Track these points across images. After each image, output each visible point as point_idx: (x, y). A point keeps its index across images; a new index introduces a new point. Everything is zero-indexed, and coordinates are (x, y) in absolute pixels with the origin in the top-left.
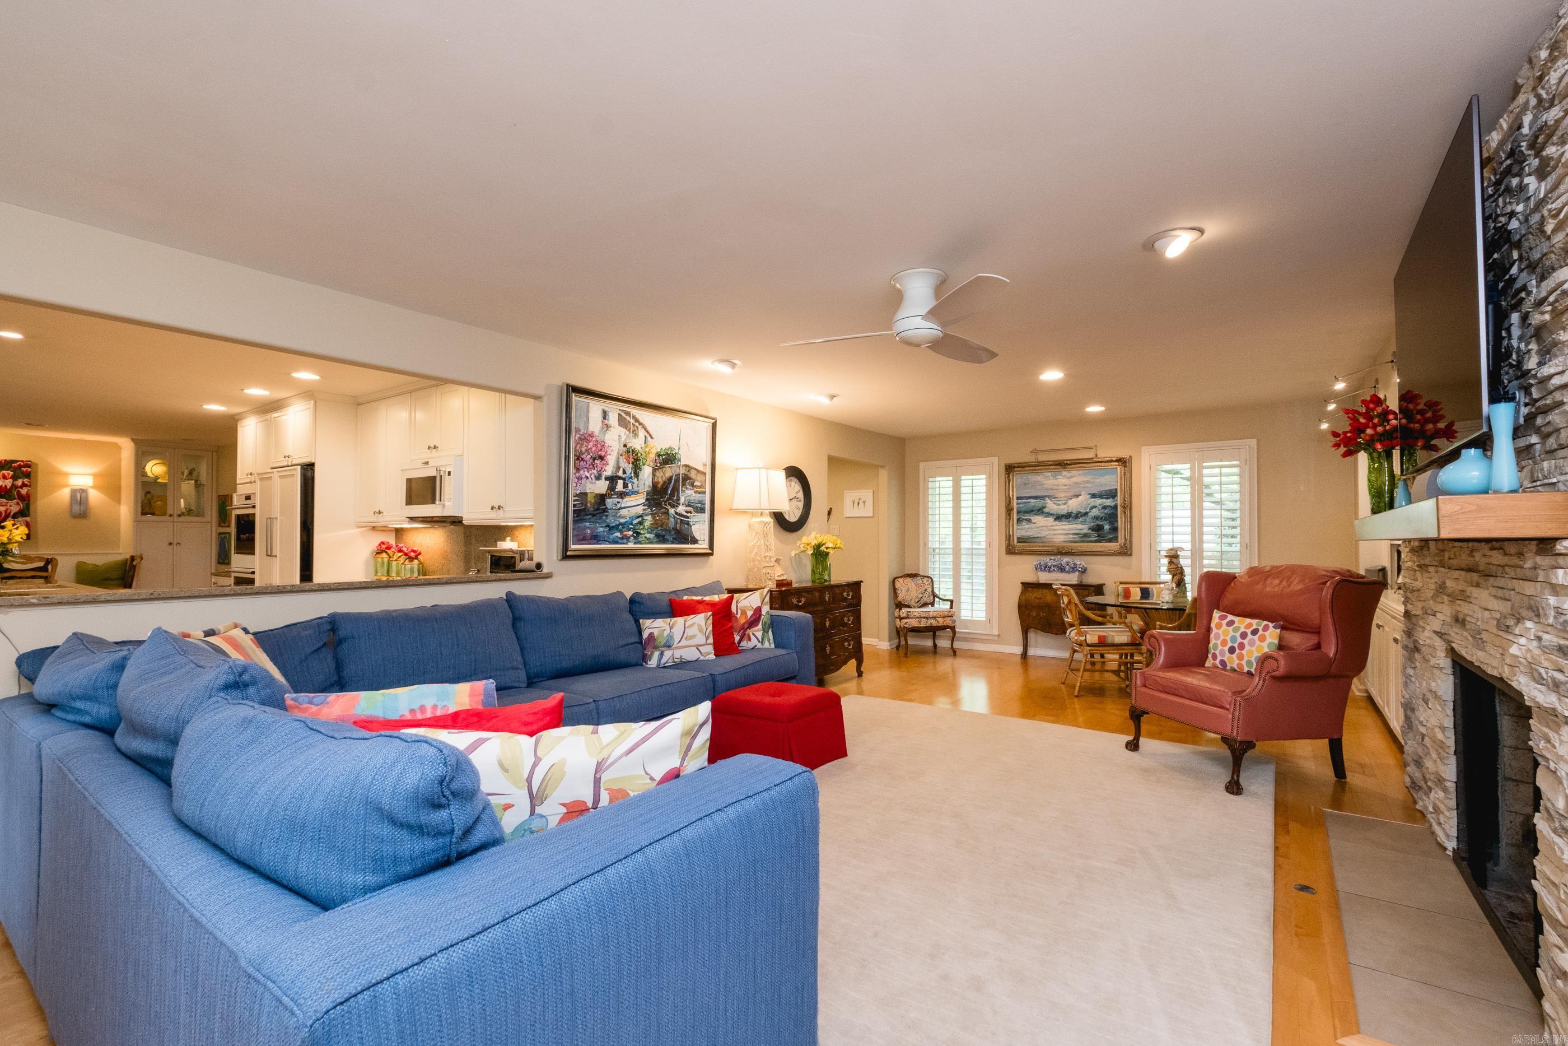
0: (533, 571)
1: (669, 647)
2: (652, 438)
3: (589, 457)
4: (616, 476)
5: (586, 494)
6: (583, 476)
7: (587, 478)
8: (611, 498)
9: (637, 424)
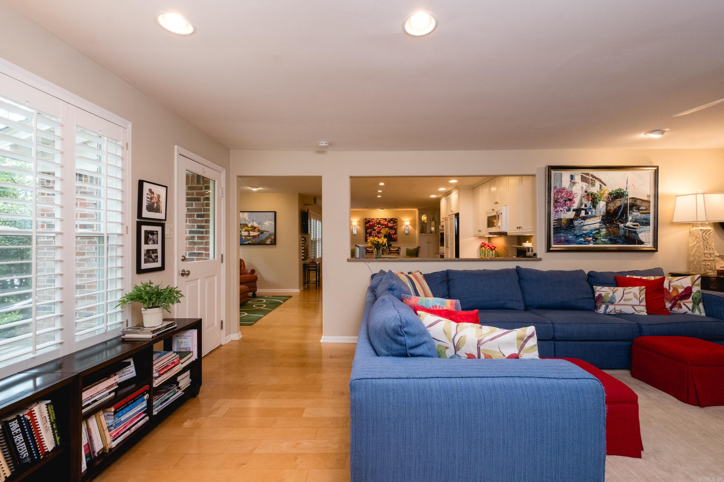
0: (532, 257)
1: (612, 303)
2: (605, 185)
3: (562, 200)
4: (580, 209)
5: (561, 219)
6: (559, 210)
7: (561, 211)
8: (577, 220)
9: (594, 179)
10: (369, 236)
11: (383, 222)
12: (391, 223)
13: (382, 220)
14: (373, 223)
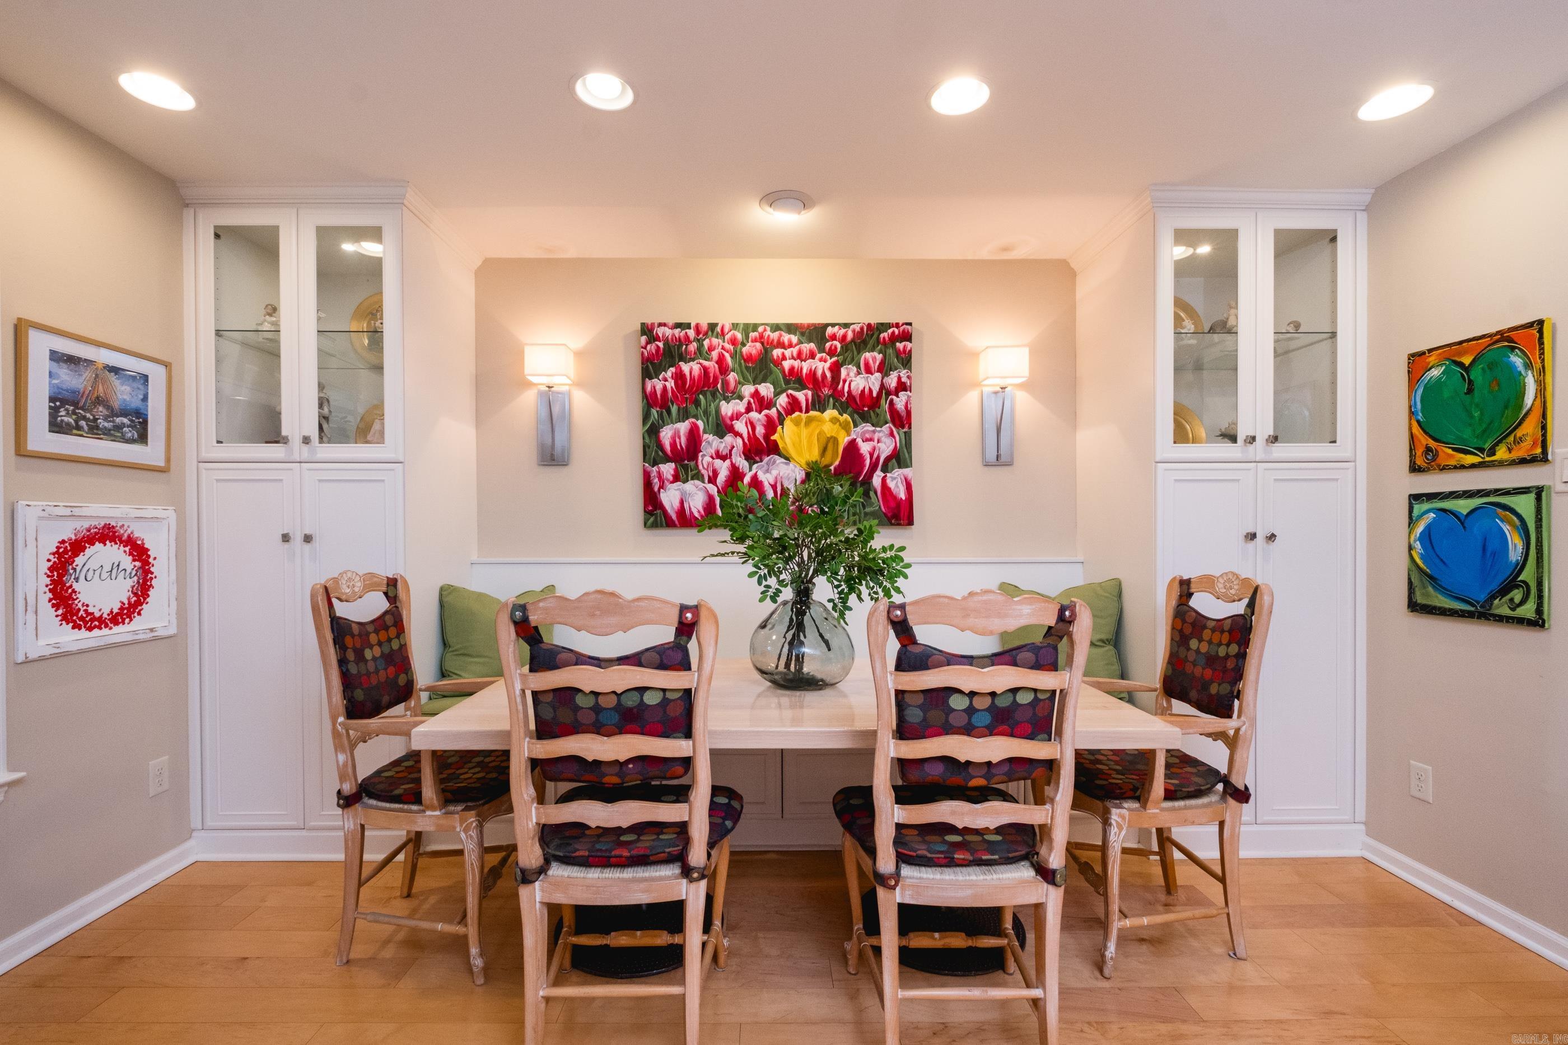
10: (676, 478)
11: (799, 356)
12: (869, 370)
13: (786, 337)
14: (712, 365)
